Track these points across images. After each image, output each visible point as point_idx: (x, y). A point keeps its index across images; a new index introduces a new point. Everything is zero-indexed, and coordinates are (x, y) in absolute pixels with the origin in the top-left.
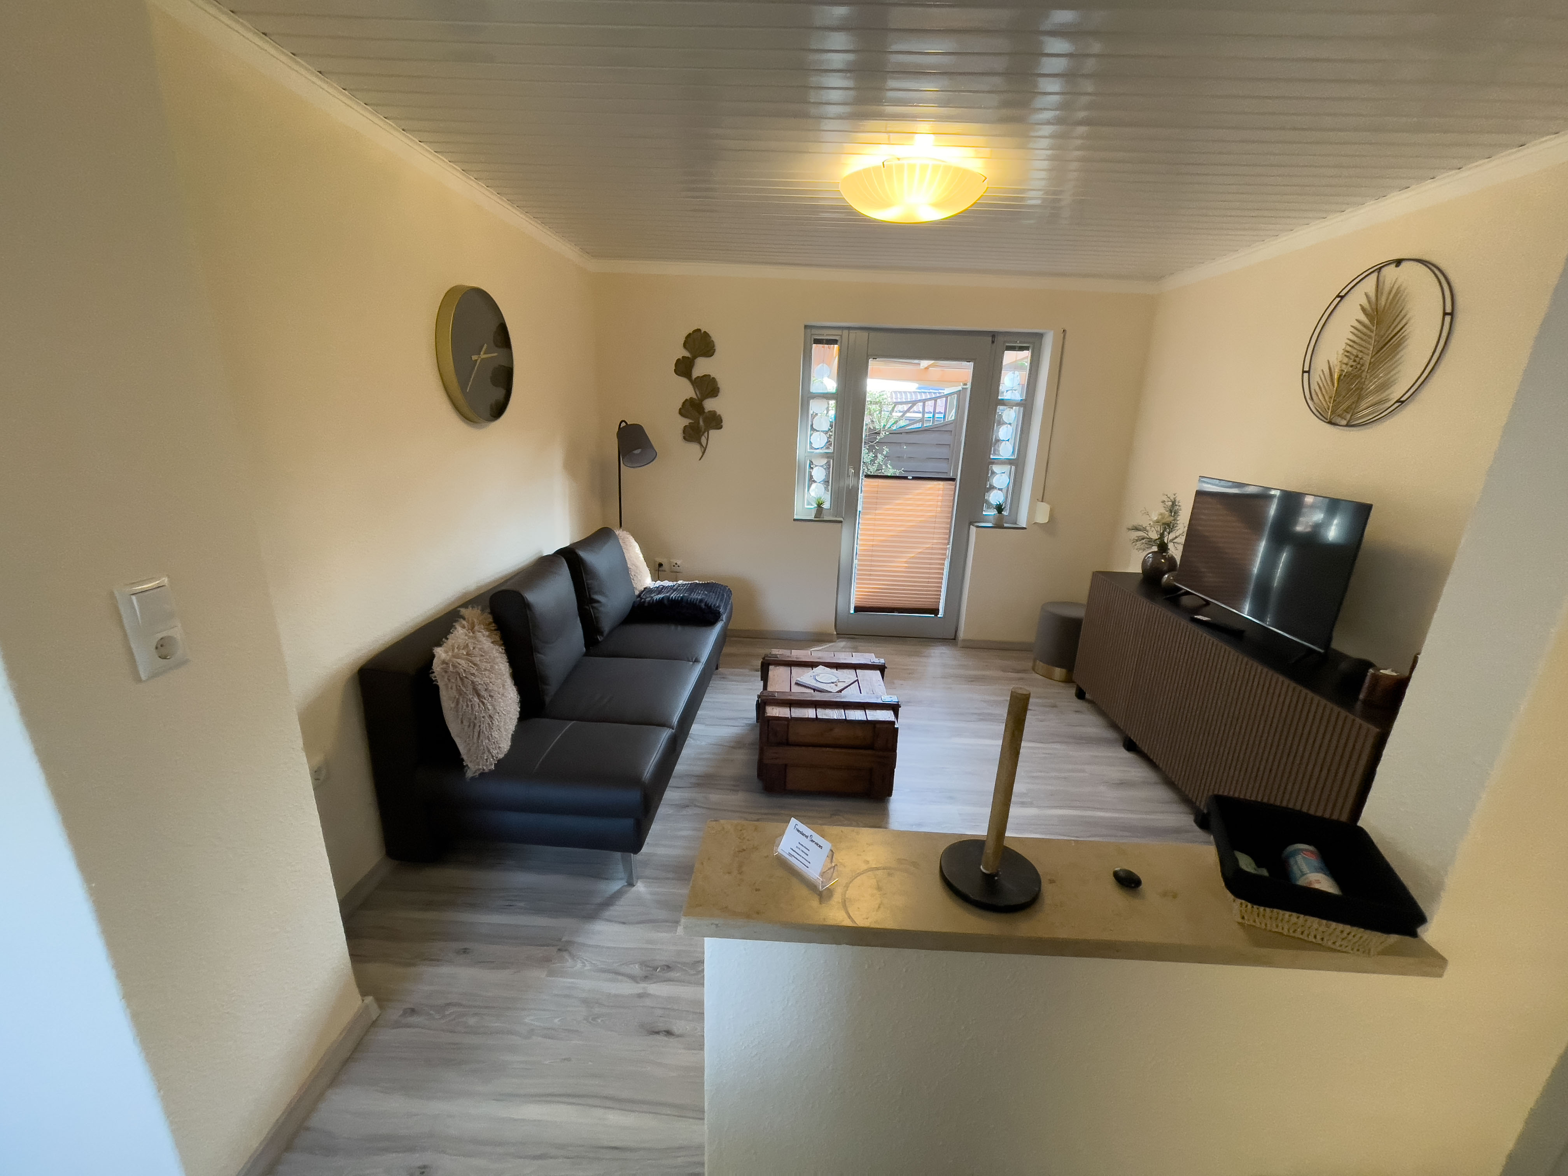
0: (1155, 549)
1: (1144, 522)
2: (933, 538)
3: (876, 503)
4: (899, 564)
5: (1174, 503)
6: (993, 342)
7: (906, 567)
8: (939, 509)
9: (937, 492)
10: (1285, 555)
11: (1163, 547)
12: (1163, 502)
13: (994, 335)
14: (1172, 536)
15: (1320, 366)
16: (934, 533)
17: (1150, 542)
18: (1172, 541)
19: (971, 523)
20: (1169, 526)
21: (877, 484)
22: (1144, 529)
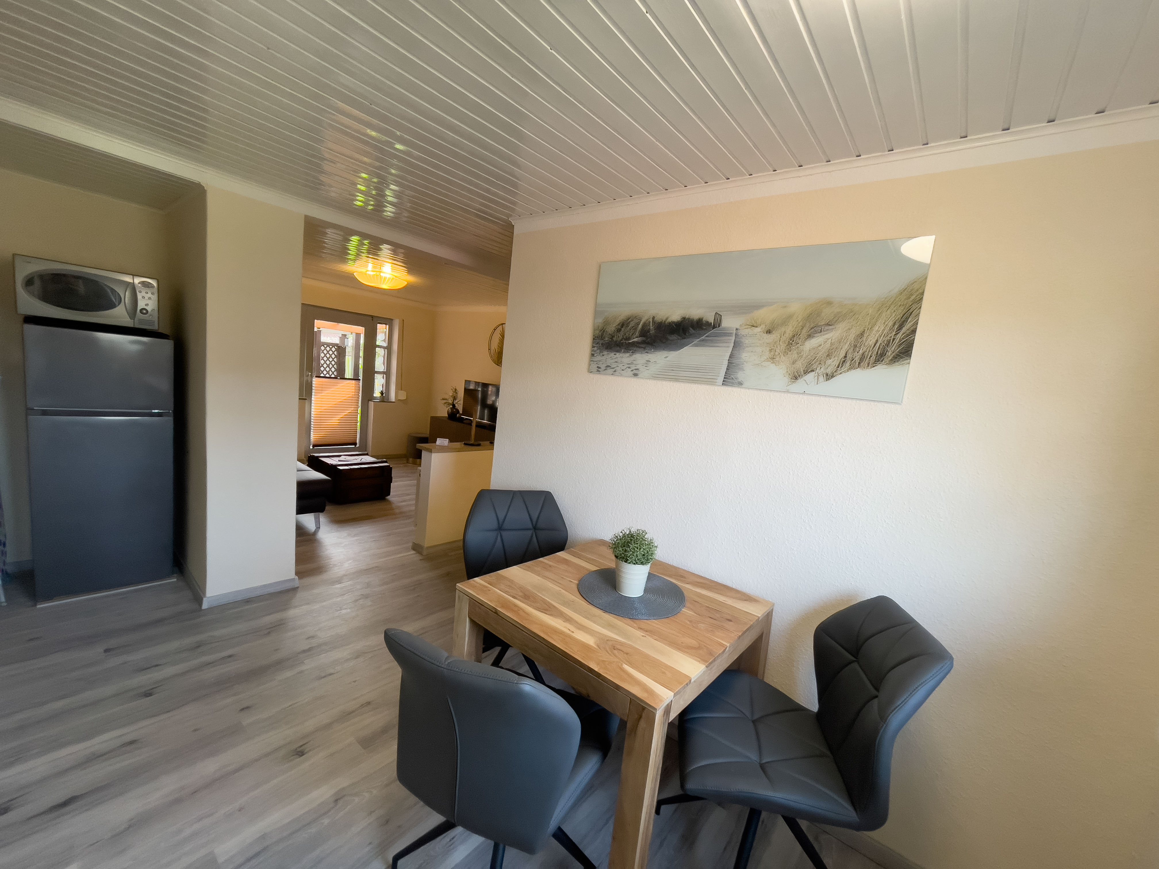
0: (451, 406)
1: (446, 397)
2: (351, 408)
3: (322, 390)
4: (334, 421)
5: (456, 390)
6: (372, 320)
7: (339, 423)
8: (353, 393)
9: (352, 385)
10: (486, 411)
11: (454, 405)
12: (452, 389)
13: (372, 317)
14: (456, 401)
15: (493, 348)
16: (352, 405)
17: (449, 404)
18: (457, 403)
19: (369, 400)
20: (455, 398)
21: (321, 380)
22: (446, 399)
